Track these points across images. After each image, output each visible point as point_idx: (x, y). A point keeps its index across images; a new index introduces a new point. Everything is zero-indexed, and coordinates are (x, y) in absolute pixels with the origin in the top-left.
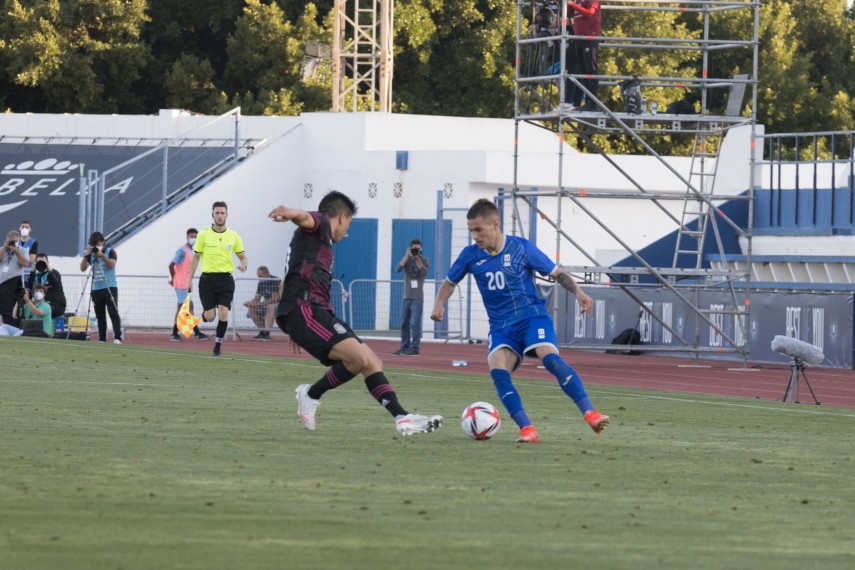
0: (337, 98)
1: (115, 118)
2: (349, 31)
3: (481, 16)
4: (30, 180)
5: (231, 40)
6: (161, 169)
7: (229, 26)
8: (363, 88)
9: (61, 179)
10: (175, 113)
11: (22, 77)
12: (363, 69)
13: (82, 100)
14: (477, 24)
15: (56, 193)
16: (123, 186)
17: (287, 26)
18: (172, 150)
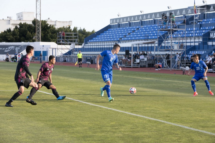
0: (36, 40)
1: (18, 43)
2: (37, 35)
3: (47, 33)
4: (11, 48)
5: (26, 36)
6: (22, 47)
7: (26, 34)
8: (39, 40)
9: (13, 48)
10: (23, 42)
11: (9, 39)
12: (38, 38)
13: (14, 41)
14: (47, 34)
15: (13, 49)
16: (19, 49)
17: (31, 34)
18: (24, 45)
